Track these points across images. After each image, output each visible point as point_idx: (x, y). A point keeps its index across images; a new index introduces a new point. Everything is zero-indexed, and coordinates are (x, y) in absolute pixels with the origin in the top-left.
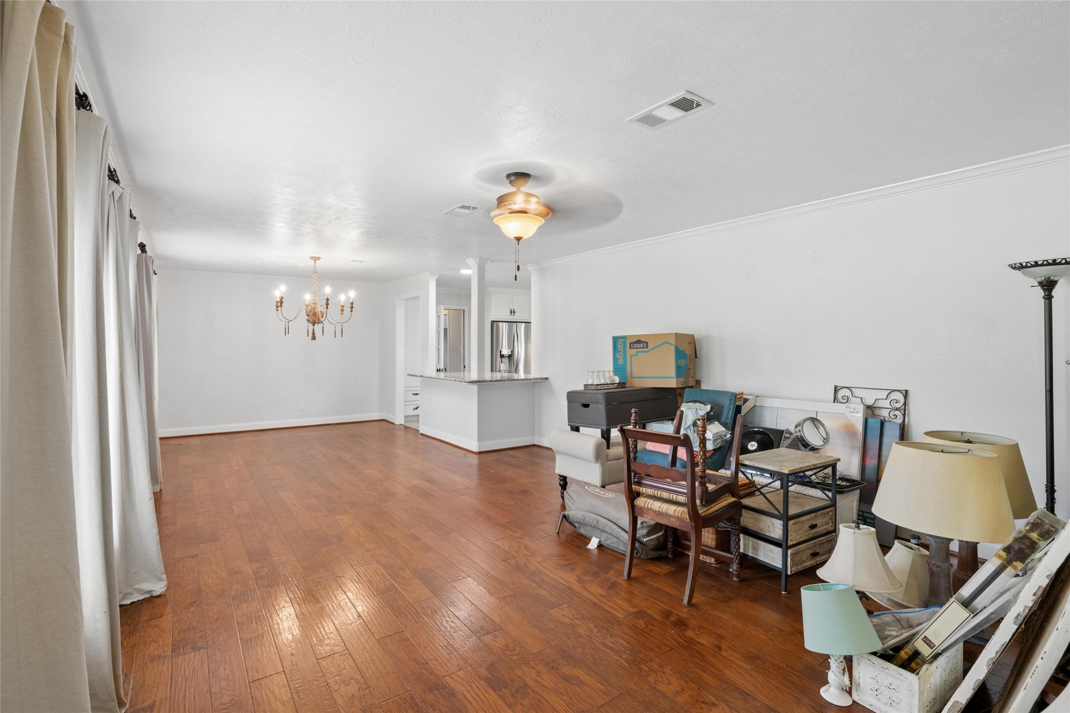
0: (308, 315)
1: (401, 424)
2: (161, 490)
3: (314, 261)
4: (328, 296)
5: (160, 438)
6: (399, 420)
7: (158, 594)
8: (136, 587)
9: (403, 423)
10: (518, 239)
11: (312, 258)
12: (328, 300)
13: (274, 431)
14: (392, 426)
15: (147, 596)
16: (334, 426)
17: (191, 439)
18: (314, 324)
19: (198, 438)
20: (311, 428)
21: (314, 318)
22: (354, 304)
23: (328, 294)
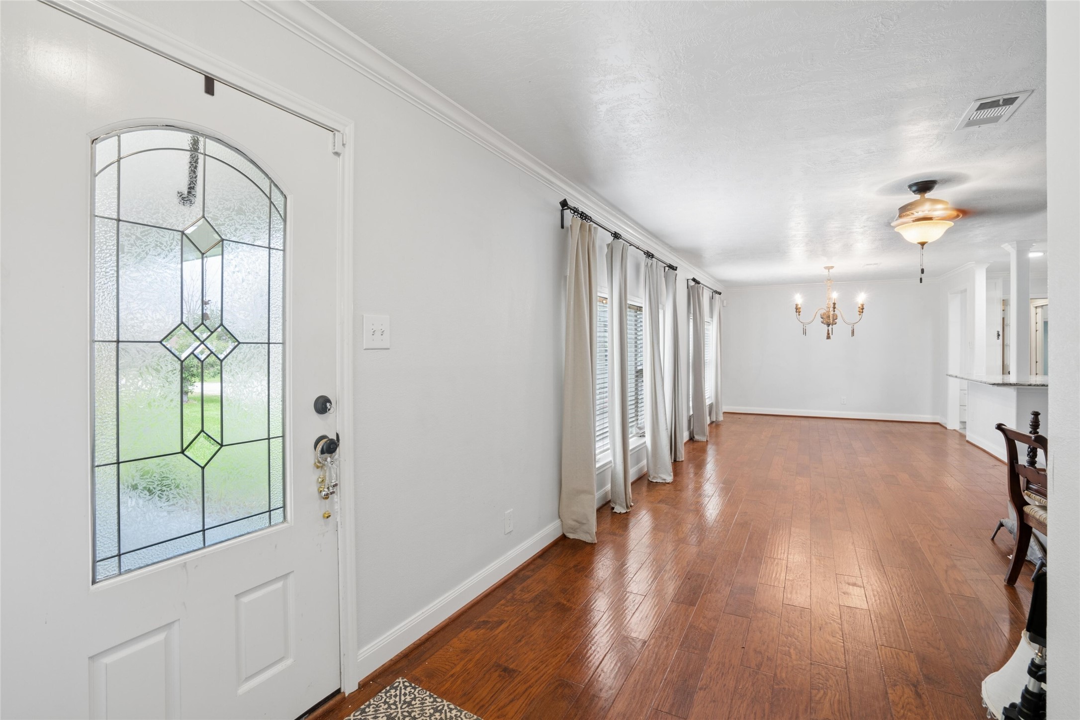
0: (822, 318)
1: (954, 430)
2: (707, 441)
3: (827, 270)
4: (835, 301)
5: (724, 413)
6: (952, 424)
7: (668, 482)
8: (659, 475)
9: (957, 428)
10: (923, 244)
11: (826, 268)
12: (834, 304)
13: (815, 419)
14: (944, 430)
15: (664, 481)
16: (875, 422)
17: (750, 416)
18: (829, 325)
19: (754, 416)
20: (851, 421)
21: (829, 320)
22: (864, 306)
23: (835, 299)
